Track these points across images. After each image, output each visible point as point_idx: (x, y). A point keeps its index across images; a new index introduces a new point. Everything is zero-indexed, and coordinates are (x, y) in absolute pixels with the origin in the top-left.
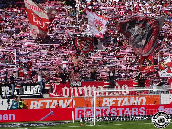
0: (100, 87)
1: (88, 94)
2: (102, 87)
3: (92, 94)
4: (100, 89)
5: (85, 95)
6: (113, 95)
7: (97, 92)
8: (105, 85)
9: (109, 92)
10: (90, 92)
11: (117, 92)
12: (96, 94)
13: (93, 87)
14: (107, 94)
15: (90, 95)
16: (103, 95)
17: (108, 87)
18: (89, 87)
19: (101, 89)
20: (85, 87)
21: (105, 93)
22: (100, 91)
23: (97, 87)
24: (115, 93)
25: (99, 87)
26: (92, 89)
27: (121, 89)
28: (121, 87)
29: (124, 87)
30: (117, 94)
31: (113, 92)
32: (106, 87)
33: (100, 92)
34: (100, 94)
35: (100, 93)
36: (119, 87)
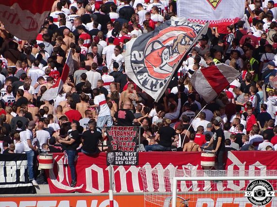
0: (189, 166)
1: (156, 185)
2: (195, 168)
3: (166, 186)
4: (189, 173)
5: (146, 188)
6: (225, 190)
7: (179, 182)
8: (203, 163)
9: (212, 181)
10: (161, 181)
11: (234, 183)
12: (179, 186)
13: (171, 167)
14: (207, 187)
15: (162, 189)
16: (196, 190)
17: (210, 168)
18: (159, 166)
19: (192, 173)
20: (147, 167)
21: (201, 184)
22: (189, 178)
23: (180, 167)
24: (231, 185)
25: (186, 167)
26: (167, 173)
27: (247, 174)
28: (247, 168)
29: (256, 168)
30: (236, 189)
31: (225, 183)
32: (204, 168)
33: (187, 181)
34: (188, 186)
35: (189, 183)
36: (242, 167)
